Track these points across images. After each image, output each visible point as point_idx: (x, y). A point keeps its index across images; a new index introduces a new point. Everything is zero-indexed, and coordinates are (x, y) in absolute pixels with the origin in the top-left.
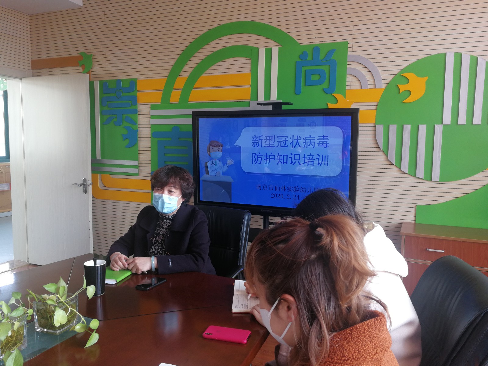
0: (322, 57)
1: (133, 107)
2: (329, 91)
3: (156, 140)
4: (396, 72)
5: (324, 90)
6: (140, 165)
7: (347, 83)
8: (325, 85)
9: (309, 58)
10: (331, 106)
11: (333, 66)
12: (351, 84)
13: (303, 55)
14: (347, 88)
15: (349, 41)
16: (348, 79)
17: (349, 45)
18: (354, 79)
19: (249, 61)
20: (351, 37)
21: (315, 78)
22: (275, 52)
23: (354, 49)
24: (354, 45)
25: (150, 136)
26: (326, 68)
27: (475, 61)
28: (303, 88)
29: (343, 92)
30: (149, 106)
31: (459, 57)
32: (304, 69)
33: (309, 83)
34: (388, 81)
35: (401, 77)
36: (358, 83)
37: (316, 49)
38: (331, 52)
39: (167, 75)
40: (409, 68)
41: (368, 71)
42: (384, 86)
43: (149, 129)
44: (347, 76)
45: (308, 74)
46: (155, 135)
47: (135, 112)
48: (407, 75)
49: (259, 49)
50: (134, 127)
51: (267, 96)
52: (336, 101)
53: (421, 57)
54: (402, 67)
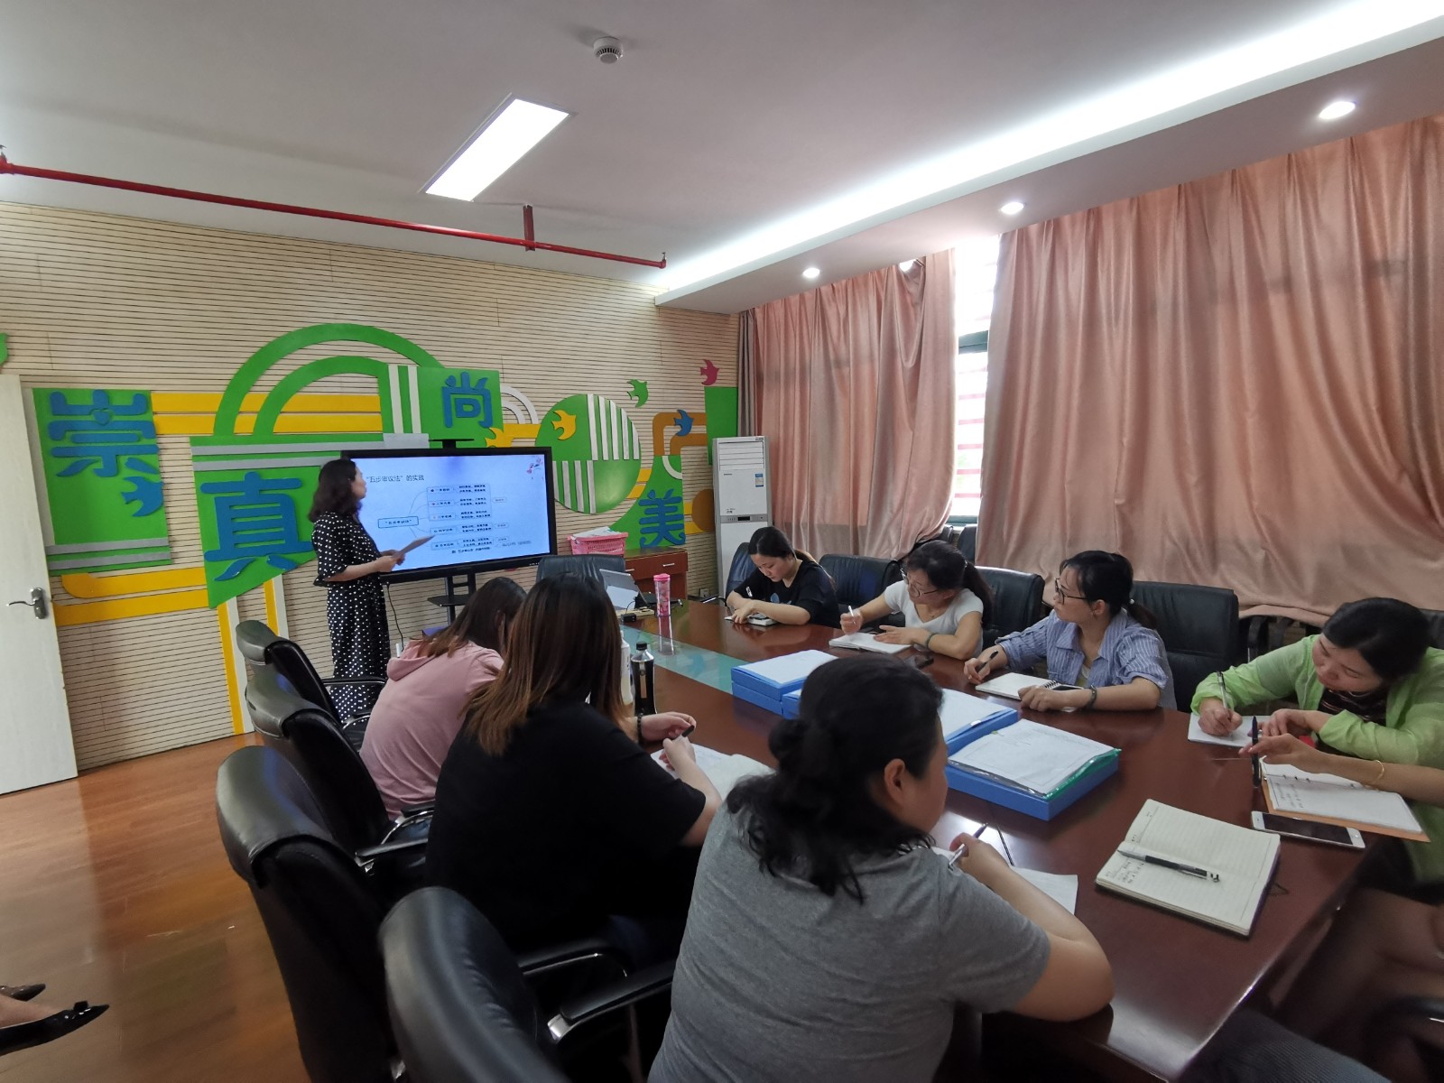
0: (473, 384)
1: (145, 442)
2: (487, 424)
3: (212, 497)
4: (549, 409)
5: (480, 424)
6: (174, 544)
7: (504, 417)
8: (481, 417)
9: (458, 385)
10: (490, 443)
11: (487, 397)
12: (508, 421)
13: (451, 380)
14: (504, 422)
15: (500, 371)
16: (504, 412)
17: (501, 375)
18: (509, 413)
19: (375, 380)
20: (500, 366)
21: (468, 408)
22: (413, 371)
23: (506, 380)
24: (505, 376)
25: (194, 491)
26: (479, 399)
27: (607, 403)
28: (457, 421)
29: (501, 426)
30: (188, 440)
31: (597, 399)
32: (453, 397)
33: (462, 414)
34: (543, 417)
35: (552, 415)
36: (513, 417)
37: (465, 376)
38: (483, 381)
39: (224, 388)
40: (559, 406)
41: (522, 405)
42: (540, 422)
43: (193, 480)
44: (502, 409)
45: (460, 403)
46: (206, 488)
47: (155, 450)
48: (560, 412)
49: (390, 367)
50: (154, 478)
51: (408, 428)
52: (494, 436)
53: (567, 396)
54: (553, 404)
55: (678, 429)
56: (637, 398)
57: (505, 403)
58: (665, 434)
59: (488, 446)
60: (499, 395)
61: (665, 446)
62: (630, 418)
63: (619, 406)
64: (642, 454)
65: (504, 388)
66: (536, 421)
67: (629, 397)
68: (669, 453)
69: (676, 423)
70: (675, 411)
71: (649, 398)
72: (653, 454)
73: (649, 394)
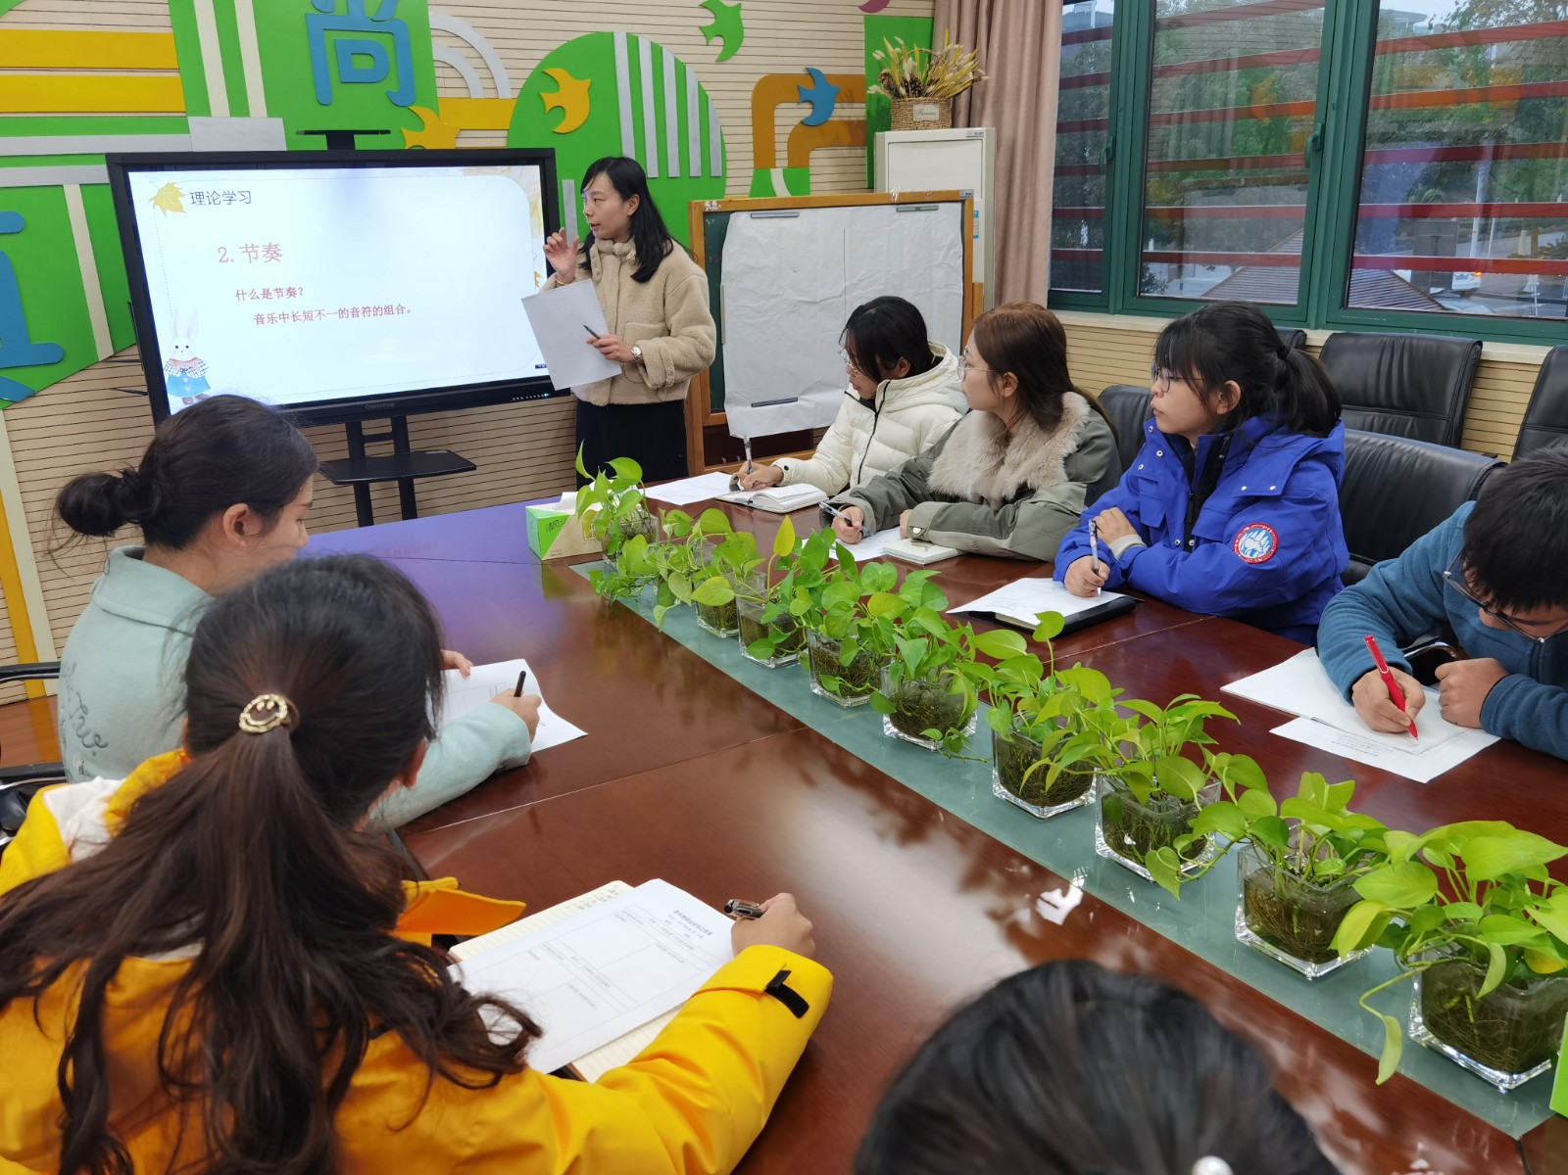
0: (370, 7)
2: (403, 100)
4: (534, 64)
5: (389, 96)
7: (439, 82)
8: (391, 84)
9: (340, 9)
10: (412, 140)
11: (402, 38)
12: (446, 88)
14: (440, 93)
16: (438, 72)
18: (449, 72)
21: (363, 63)
26: (385, 41)
27: (657, 52)
28: (339, 91)
29: (434, 104)
31: (633, 42)
32: (329, 37)
33: (349, 76)
34: (521, 84)
35: (542, 78)
36: (459, 83)
40: (555, 58)
41: (477, 55)
42: (516, 94)
44: (436, 64)
45: (344, 52)
48: (557, 73)
51: (239, 105)
52: (420, 124)
53: (572, 36)
54: (542, 55)
55: (805, 111)
56: (719, 41)
57: (440, 50)
58: (777, 121)
59: (407, 148)
60: (426, 33)
61: (778, 146)
62: (705, 86)
63: (681, 59)
64: (729, 165)
65: (437, 18)
66: (507, 91)
67: (703, 40)
68: (785, 163)
69: (803, 98)
70: (800, 70)
71: (745, 42)
72: (751, 164)
73: (746, 32)
